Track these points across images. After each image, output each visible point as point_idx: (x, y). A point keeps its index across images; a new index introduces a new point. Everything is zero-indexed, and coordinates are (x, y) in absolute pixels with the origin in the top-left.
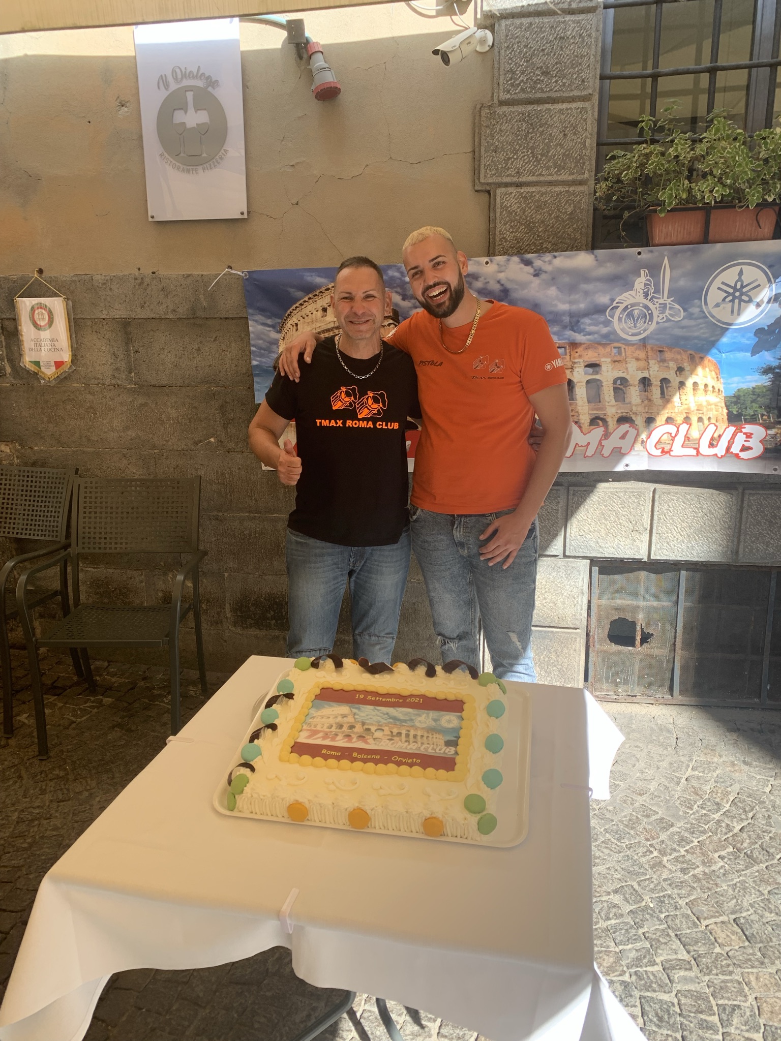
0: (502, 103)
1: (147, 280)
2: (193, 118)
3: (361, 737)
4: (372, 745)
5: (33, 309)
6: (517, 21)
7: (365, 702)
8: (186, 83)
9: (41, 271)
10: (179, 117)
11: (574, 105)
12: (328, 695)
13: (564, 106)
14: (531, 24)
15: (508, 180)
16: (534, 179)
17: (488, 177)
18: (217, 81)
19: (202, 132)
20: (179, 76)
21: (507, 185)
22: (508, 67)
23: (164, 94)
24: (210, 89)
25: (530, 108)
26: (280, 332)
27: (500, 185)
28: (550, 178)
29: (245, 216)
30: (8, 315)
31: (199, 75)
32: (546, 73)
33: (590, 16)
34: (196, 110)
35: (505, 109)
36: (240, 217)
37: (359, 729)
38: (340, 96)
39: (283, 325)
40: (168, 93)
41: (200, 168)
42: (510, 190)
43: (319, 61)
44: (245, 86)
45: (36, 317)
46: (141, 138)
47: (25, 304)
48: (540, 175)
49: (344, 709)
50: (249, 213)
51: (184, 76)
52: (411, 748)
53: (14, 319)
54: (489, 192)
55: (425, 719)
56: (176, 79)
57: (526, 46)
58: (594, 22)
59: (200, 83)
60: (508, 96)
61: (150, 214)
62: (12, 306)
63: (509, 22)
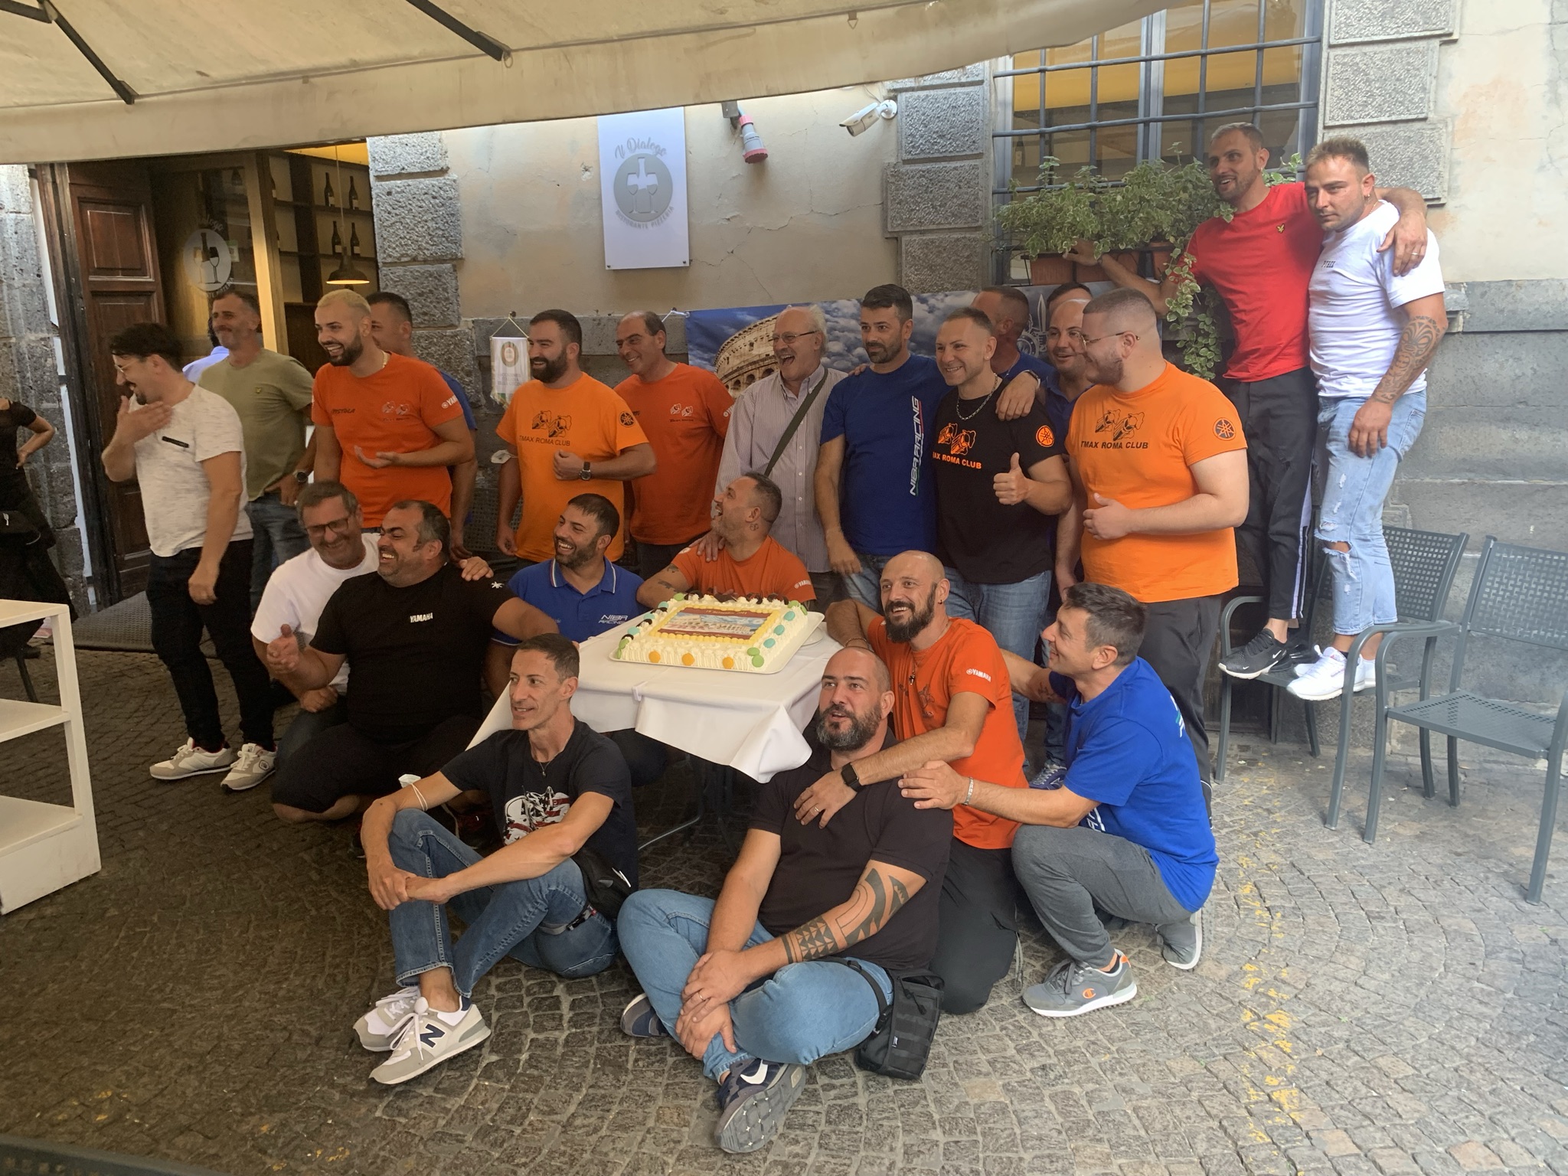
0: (906, 162)
1: (603, 322)
2: (644, 181)
3: (701, 627)
4: (706, 630)
5: (503, 348)
6: (916, 94)
7: (712, 614)
8: (639, 151)
9: (514, 314)
10: (632, 180)
11: (966, 163)
12: (689, 611)
13: (958, 164)
14: (927, 96)
15: (912, 228)
16: (934, 227)
17: (894, 226)
18: (664, 150)
19: (652, 191)
20: (633, 146)
21: (912, 232)
22: (909, 132)
23: (620, 161)
24: (658, 156)
25: (929, 166)
26: (714, 365)
27: (906, 232)
28: (948, 226)
29: (688, 264)
30: (484, 353)
31: (650, 145)
32: (942, 137)
33: (977, 88)
34: (648, 174)
35: (908, 167)
36: (683, 265)
37: (701, 624)
38: (768, 159)
39: (717, 359)
40: (623, 161)
41: (649, 224)
42: (915, 237)
43: (749, 132)
44: (688, 152)
45: (506, 354)
46: (600, 198)
47: (498, 342)
48: (939, 224)
49: (697, 616)
50: (691, 261)
51: (637, 146)
52: (730, 631)
53: (489, 357)
54: (896, 238)
55: (745, 621)
56: (630, 148)
57: (924, 114)
58: (980, 93)
59: (650, 152)
60: (910, 157)
61: (607, 264)
62: (488, 344)
63: (908, 94)
